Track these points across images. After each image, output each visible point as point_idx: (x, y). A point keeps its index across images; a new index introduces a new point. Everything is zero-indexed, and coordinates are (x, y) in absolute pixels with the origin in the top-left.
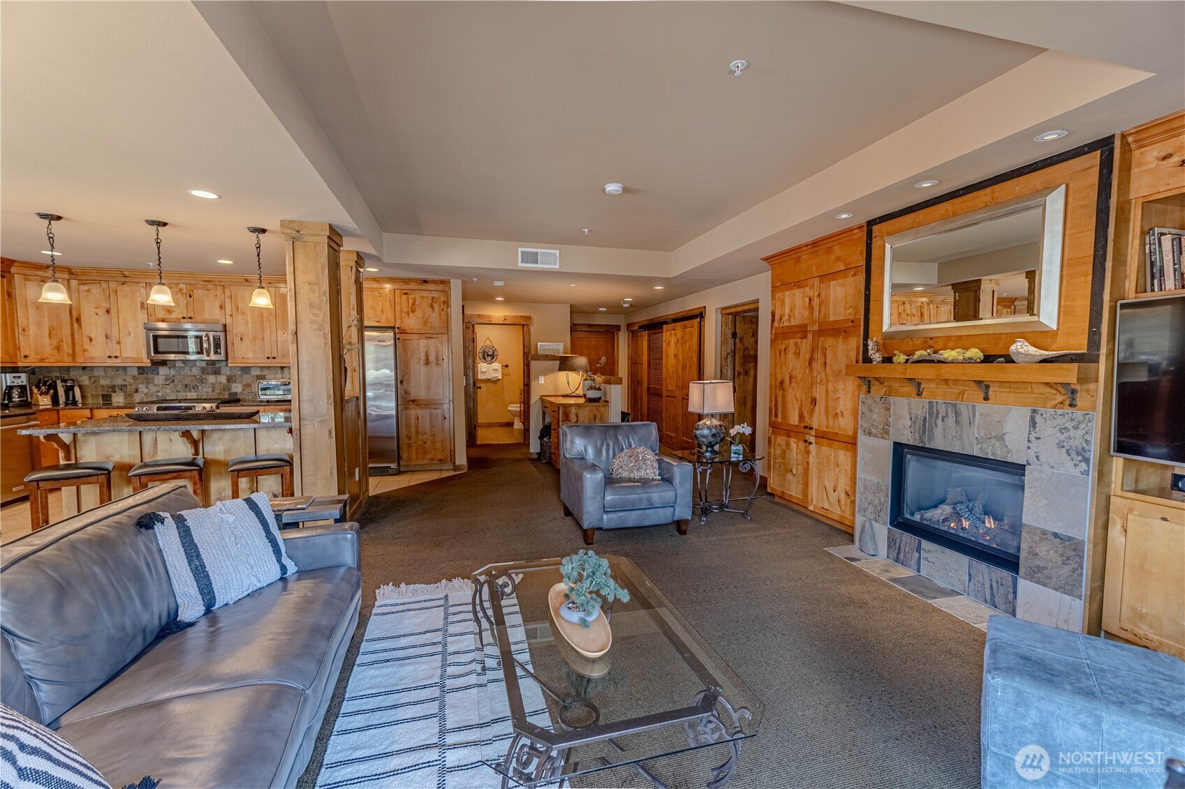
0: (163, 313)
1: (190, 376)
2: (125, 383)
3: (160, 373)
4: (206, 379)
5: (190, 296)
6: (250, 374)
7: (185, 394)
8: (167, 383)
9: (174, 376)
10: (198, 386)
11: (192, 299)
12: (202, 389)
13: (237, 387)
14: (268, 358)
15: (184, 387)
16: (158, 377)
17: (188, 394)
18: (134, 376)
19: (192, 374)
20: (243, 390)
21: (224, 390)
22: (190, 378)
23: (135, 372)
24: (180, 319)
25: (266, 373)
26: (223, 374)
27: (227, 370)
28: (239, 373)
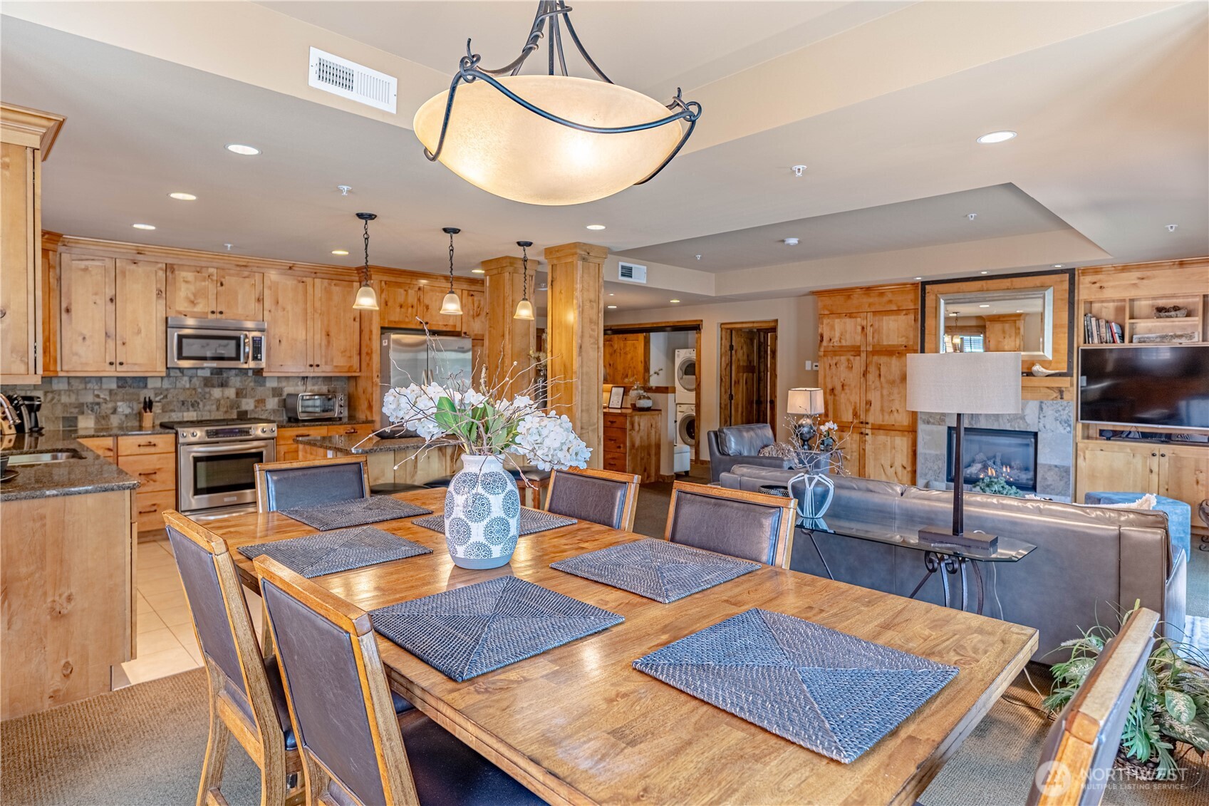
0: (186, 305)
1: (188, 389)
2: (97, 400)
3: (149, 386)
4: (209, 393)
5: (222, 285)
6: (265, 386)
7: (181, 414)
9: (167, 390)
10: (198, 404)
11: (223, 287)
12: (204, 406)
13: (247, 404)
14: (311, 366)
15: (180, 405)
16: (145, 391)
17: (185, 414)
18: (111, 391)
19: (192, 386)
20: (256, 407)
21: (232, 408)
22: (188, 392)
23: (114, 386)
24: (207, 313)
25: (283, 384)
26: (231, 387)
27: (236, 381)
28: (252, 384)
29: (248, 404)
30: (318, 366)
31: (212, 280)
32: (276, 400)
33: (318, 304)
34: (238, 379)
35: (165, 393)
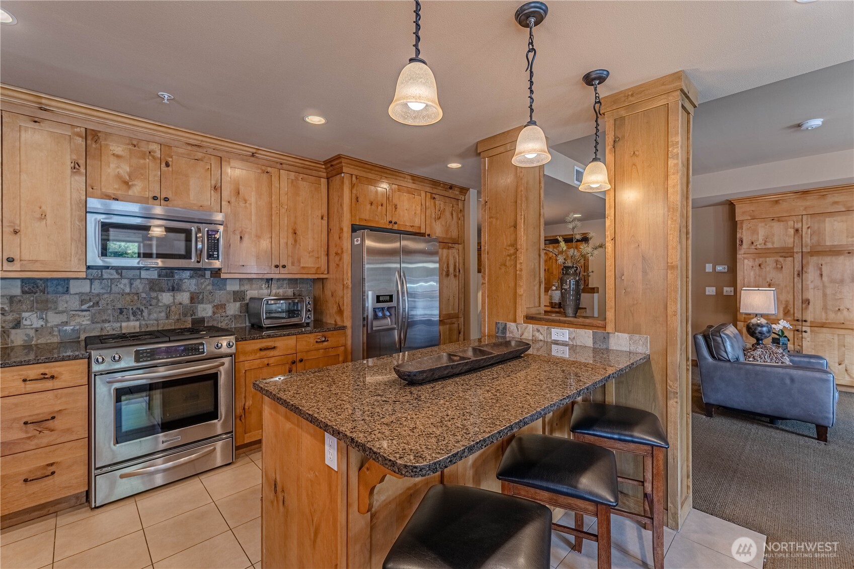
0: (116, 186)
1: (129, 294)
3: (72, 291)
4: (157, 298)
5: (167, 165)
6: (224, 289)
7: (119, 325)
8: (84, 307)
9: (98, 295)
11: (170, 168)
12: (149, 314)
13: (204, 309)
14: (277, 266)
15: (116, 314)
16: (66, 297)
17: (124, 324)
19: (134, 291)
20: (214, 313)
21: (185, 315)
22: (128, 298)
24: (147, 199)
25: (246, 287)
26: (184, 291)
27: (191, 284)
28: (210, 288)
29: (205, 311)
30: (284, 267)
31: (153, 157)
32: (238, 304)
33: (284, 199)
34: (194, 281)
35: (97, 299)
